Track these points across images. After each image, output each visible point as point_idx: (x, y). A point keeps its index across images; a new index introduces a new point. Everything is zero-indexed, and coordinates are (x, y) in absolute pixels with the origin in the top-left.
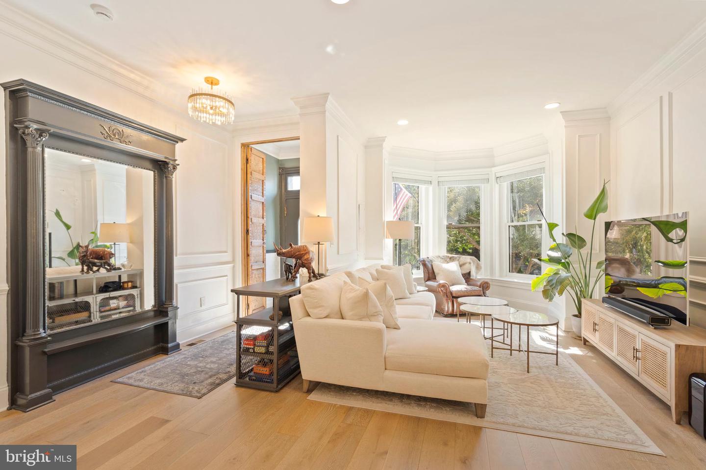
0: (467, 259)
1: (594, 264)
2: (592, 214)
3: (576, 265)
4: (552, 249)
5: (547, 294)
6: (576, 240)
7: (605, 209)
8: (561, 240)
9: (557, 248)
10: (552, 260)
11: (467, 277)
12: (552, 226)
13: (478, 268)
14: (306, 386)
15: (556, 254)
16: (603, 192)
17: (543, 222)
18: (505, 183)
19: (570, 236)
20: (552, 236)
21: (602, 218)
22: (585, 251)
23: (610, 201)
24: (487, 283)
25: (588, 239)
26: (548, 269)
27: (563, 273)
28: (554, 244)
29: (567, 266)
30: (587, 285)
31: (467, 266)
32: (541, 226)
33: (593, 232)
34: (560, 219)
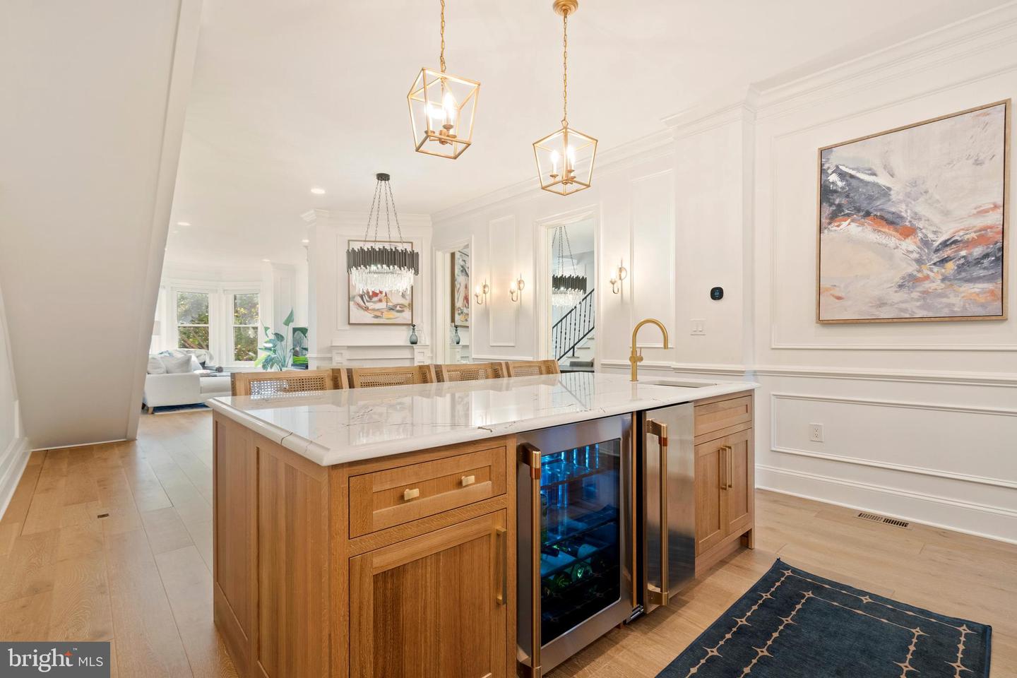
0: (203, 351)
1: (288, 350)
2: (287, 323)
3: (279, 352)
4: (266, 342)
5: (264, 367)
6: (279, 337)
7: (293, 322)
8: (272, 337)
9: (269, 342)
10: (267, 349)
11: (203, 364)
12: (266, 329)
14: (151, 411)
15: (270, 345)
16: (292, 312)
17: (258, 325)
18: (230, 295)
19: (277, 335)
20: (267, 335)
21: (292, 325)
22: (283, 343)
23: (296, 317)
24: (221, 368)
25: (285, 337)
26: (262, 355)
27: (273, 356)
28: (267, 339)
29: (275, 351)
30: (285, 361)
31: (202, 357)
32: (255, 328)
33: (287, 333)
34: (270, 324)
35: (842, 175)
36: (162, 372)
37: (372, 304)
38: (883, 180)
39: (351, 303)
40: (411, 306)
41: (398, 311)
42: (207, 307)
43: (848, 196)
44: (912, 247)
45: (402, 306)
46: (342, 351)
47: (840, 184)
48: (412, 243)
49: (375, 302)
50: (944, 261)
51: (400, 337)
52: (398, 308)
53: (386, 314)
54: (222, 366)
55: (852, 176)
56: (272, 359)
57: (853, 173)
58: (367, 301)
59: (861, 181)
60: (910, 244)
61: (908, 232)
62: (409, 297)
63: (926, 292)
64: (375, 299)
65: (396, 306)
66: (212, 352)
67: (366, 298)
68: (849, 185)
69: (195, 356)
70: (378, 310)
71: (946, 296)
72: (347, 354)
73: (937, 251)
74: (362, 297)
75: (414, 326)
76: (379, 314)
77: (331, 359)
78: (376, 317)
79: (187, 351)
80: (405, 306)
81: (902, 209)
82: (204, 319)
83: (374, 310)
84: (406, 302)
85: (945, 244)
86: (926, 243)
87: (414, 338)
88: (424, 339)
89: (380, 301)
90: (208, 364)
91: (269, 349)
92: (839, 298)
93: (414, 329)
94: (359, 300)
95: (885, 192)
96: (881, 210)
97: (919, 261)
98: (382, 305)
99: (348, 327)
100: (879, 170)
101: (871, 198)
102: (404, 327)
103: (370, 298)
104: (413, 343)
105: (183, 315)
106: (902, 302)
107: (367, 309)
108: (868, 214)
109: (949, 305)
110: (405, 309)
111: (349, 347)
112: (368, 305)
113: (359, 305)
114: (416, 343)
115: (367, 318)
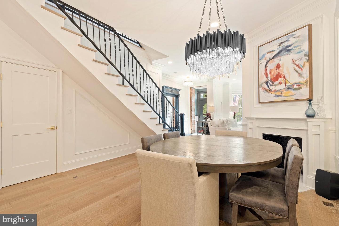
37: (274, 87)
39: (261, 88)
40: (309, 82)
41: (296, 89)
45: (299, 84)
46: (252, 121)
49: (276, 85)
52: (295, 86)
53: (285, 93)
58: (271, 86)
62: (306, 75)
64: (276, 83)
65: (293, 85)
67: (270, 83)
70: (279, 90)
74: (267, 83)
75: (311, 101)
76: (279, 93)
78: (277, 96)
80: (302, 84)
83: (275, 91)
84: (304, 80)
87: (310, 112)
89: (280, 83)
93: (310, 104)
94: (265, 86)
98: (282, 86)
99: (260, 105)
102: (302, 102)
103: (273, 83)
104: (308, 116)
107: (270, 91)
110: (301, 86)
111: (257, 119)
112: (271, 88)
113: (265, 89)
114: (313, 116)
115: (271, 97)
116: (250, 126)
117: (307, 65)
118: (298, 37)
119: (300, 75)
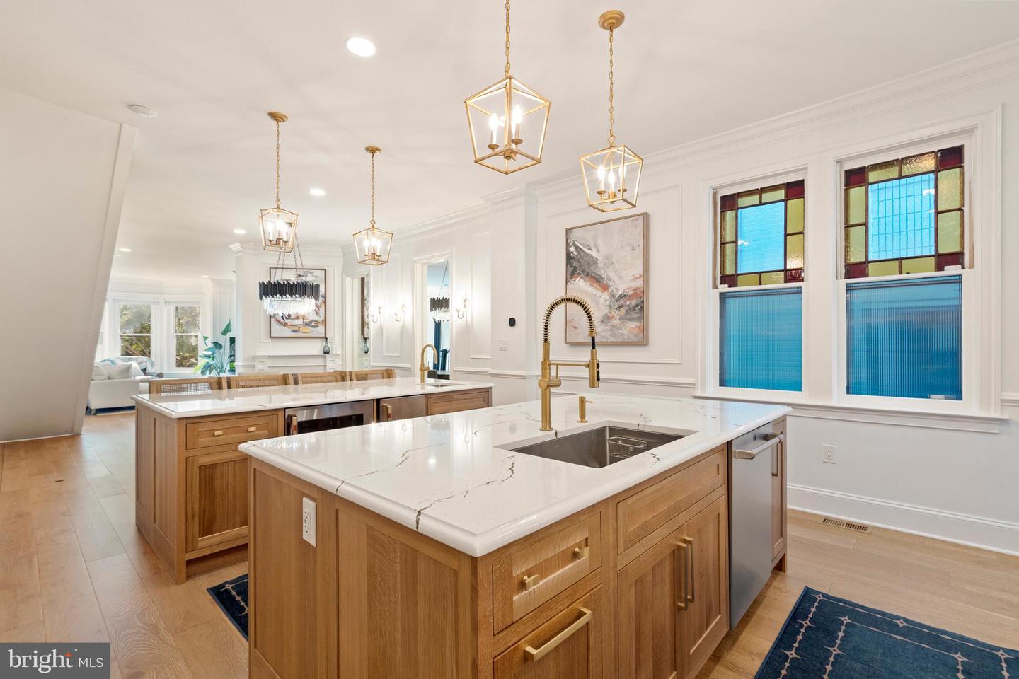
0: (145, 358)
2: (225, 333)
3: (218, 360)
4: (205, 350)
5: (203, 373)
6: (218, 345)
7: (230, 331)
8: (212, 346)
9: (208, 350)
10: (206, 356)
11: (144, 371)
12: (205, 338)
13: (152, 365)
15: (209, 353)
16: (229, 324)
17: (199, 334)
18: (172, 307)
19: (215, 343)
20: (205, 343)
21: (230, 335)
22: (222, 351)
23: (233, 327)
25: (223, 346)
26: (202, 362)
27: (211, 362)
28: (207, 348)
29: (213, 358)
30: (223, 367)
31: (144, 364)
32: (196, 336)
33: (225, 341)
34: (209, 334)
35: (577, 248)
36: (104, 377)
37: (290, 320)
38: (594, 253)
39: (273, 322)
40: (324, 322)
41: (313, 327)
42: (149, 317)
43: (579, 262)
44: (607, 298)
45: (317, 322)
46: (264, 360)
47: (576, 253)
48: (325, 270)
49: (293, 319)
50: (620, 307)
51: (316, 348)
52: (313, 324)
53: (304, 329)
54: (163, 372)
55: (581, 249)
56: (210, 366)
57: (581, 247)
58: (286, 318)
59: (585, 252)
60: (606, 296)
61: (605, 288)
62: (322, 315)
63: (612, 326)
64: (293, 316)
65: (311, 322)
66: (153, 360)
67: (285, 315)
68: (579, 254)
69: (135, 364)
70: (295, 325)
71: (621, 329)
72: (269, 363)
73: (617, 301)
75: (326, 339)
76: (296, 329)
77: (254, 366)
78: (294, 331)
79: (129, 359)
80: (319, 322)
81: (601, 272)
82: (147, 329)
83: (292, 325)
84: (320, 319)
85: (621, 297)
86: (612, 295)
87: (327, 349)
88: (336, 349)
89: (298, 318)
90: (149, 370)
91: (209, 357)
92: (575, 328)
93: (326, 341)
94: (279, 317)
95: (595, 261)
96: (594, 272)
97: (610, 306)
98: (300, 321)
99: (270, 340)
100: (593, 248)
101: (589, 264)
102: (319, 340)
104: (325, 353)
105: (125, 325)
106: (602, 332)
107: (286, 324)
108: (588, 275)
109: (623, 335)
110: (319, 324)
111: (269, 356)
112: (287, 321)
113: (279, 321)
114: (328, 353)
115: (287, 332)
116: (259, 366)
117: (323, 305)
118: (316, 277)
119: (317, 313)
